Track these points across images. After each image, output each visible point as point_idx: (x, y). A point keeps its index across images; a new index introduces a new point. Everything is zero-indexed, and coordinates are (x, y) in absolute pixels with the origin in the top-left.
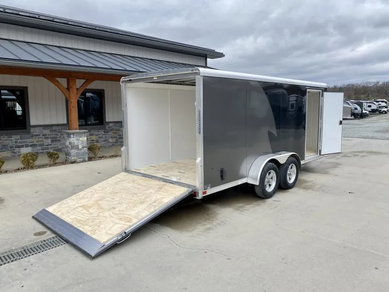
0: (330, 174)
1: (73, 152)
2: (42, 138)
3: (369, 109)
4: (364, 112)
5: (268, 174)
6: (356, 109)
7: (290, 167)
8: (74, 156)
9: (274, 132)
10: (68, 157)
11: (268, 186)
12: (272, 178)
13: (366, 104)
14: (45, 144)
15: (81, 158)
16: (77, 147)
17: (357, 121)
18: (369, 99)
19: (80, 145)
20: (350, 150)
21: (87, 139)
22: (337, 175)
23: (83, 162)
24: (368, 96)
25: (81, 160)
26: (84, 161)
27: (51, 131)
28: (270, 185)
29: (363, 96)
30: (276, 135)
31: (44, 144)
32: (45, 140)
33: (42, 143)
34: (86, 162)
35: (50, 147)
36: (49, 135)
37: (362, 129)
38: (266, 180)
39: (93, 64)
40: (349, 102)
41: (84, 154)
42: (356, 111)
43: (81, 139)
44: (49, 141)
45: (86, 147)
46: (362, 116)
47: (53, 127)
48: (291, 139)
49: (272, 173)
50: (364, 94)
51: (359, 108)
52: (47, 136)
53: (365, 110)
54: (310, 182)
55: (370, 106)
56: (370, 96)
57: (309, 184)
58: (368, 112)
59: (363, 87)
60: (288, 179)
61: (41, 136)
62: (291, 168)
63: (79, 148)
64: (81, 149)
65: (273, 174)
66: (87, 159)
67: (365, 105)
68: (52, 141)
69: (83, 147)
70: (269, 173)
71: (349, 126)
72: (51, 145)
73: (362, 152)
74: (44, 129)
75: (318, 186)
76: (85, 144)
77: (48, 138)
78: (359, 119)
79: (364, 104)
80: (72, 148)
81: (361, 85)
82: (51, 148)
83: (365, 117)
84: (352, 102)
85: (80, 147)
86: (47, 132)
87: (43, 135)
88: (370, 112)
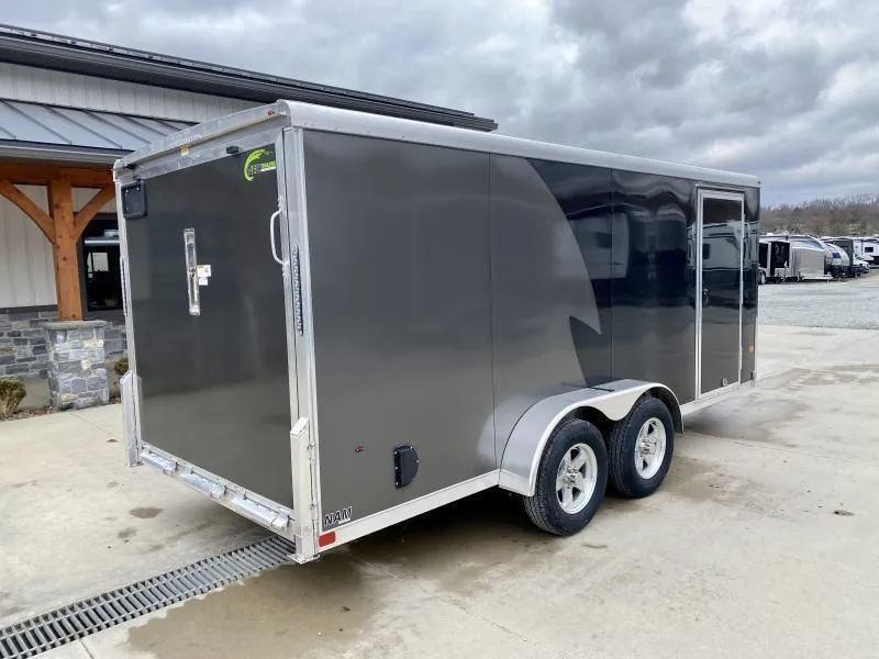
0: (774, 441)
1: (65, 379)
2: (9, 341)
3: (869, 256)
4: (856, 262)
5: (568, 456)
6: (836, 256)
7: (646, 426)
8: (66, 391)
9: (592, 318)
10: (54, 392)
11: (568, 494)
12: (582, 470)
13: (859, 244)
14: (18, 357)
15: (89, 395)
16: (75, 367)
17: (839, 286)
18: (864, 234)
19: (83, 362)
20: (830, 364)
21: (105, 345)
22: (794, 446)
23: (94, 405)
24: (864, 227)
25: (90, 399)
26: (98, 403)
27: (32, 322)
28: (576, 492)
29: (851, 227)
30: (598, 330)
31: (13, 358)
32: (15, 348)
33: (8, 354)
34: (103, 404)
35: (30, 364)
36: (27, 333)
37: (854, 304)
38: (563, 476)
39: (114, 143)
40: (818, 240)
41: (97, 384)
42: (837, 262)
43: (87, 344)
44: (28, 350)
45: (101, 366)
46: (851, 272)
47: (40, 314)
48: (651, 340)
49: (582, 451)
50: (853, 221)
51: (843, 253)
52: (23, 337)
53: (859, 259)
54: (710, 469)
55: (870, 250)
56: (869, 227)
57: (708, 475)
58: (865, 264)
59: (851, 206)
60: (639, 464)
61: (5, 337)
62: (651, 430)
63: (80, 367)
64: (88, 372)
65: (587, 455)
66: (105, 398)
67: (858, 247)
68: (35, 349)
69: (94, 367)
70: (575, 454)
71: (820, 298)
72: (35, 359)
73: (865, 368)
74: (13, 319)
75: (734, 486)
76: (100, 358)
77: (25, 341)
78: (843, 279)
79: (855, 244)
80: (62, 369)
81: (846, 202)
82: (34, 367)
83: (859, 275)
84: (826, 242)
85: (85, 365)
86: (21, 325)
87: (9, 335)
88: (870, 262)
